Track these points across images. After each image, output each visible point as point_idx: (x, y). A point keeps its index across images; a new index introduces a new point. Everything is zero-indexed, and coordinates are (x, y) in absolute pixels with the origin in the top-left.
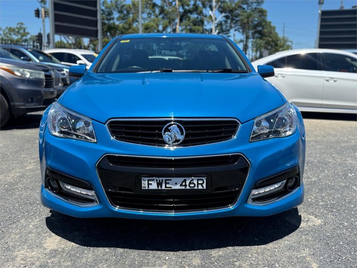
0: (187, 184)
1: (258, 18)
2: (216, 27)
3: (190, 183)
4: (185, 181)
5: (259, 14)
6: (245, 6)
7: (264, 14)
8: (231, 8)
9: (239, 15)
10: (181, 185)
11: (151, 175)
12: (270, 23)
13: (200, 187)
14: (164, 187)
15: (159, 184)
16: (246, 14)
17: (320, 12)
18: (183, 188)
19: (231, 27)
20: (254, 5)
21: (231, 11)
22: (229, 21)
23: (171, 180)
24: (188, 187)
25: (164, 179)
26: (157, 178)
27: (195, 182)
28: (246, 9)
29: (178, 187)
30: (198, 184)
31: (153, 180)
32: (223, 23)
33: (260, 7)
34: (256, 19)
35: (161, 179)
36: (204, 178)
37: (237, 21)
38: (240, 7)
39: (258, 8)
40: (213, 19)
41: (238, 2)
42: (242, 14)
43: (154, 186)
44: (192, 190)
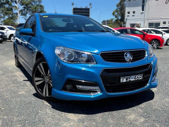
0: (136, 78)
1: (40, 9)
2: (20, 12)
3: (137, 77)
4: (136, 77)
5: (40, 7)
6: (33, 3)
7: (43, 7)
8: (26, 4)
9: (30, 7)
10: (134, 79)
11: (124, 76)
13: (140, 79)
14: (128, 81)
15: (127, 79)
16: (34, 7)
17: (73, 8)
18: (135, 80)
19: (27, 13)
20: (38, 3)
21: (27, 5)
22: (26, 10)
23: (131, 77)
24: (136, 79)
25: (129, 77)
26: (126, 77)
27: (139, 77)
28: (34, 5)
29: (133, 80)
30: (140, 77)
31: (125, 78)
32: (23, 10)
33: (40, 4)
34: (39, 10)
35: (127, 77)
36: (142, 75)
37: (30, 10)
38: (31, 3)
39: (40, 5)
40: (18, 8)
41: (30, 1)
42: (32, 6)
43: (125, 81)
44: (138, 80)
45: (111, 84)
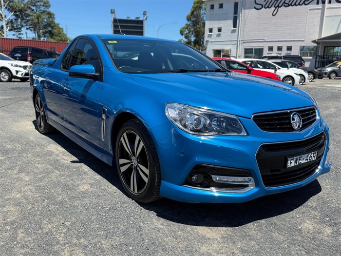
1: (47, 20)
2: (7, 24)
3: (310, 157)
4: (308, 156)
5: (47, 16)
6: (34, 8)
7: (52, 16)
8: (20, 8)
9: (28, 15)
10: (306, 160)
11: (292, 156)
12: (59, 24)
13: (314, 159)
14: (297, 164)
15: (296, 162)
16: (35, 15)
17: (112, 19)
18: (306, 161)
19: (22, 26)
20: (42, 8)
21: (21, 11)
22: (19, 20)
23: (302, 157)
24: (308, 160)
25: (299, 157)
26: (295, 157)
27: (312, 155)
28: (35, 11)
31: (293, 159)
32: (14, 21)
33: (47, 10)
34: (45, 20)
35: (297, 157)
36: (316, 152)
37: (28, 21)
38: (30, 8)
39: (46, 11)
40: (3, 16)
41: (28, 2)
42: (31, 14)
43: (293, 165)
44: (310, 161)
45: (272, 171)
